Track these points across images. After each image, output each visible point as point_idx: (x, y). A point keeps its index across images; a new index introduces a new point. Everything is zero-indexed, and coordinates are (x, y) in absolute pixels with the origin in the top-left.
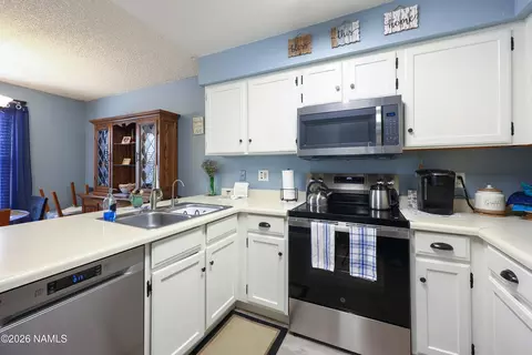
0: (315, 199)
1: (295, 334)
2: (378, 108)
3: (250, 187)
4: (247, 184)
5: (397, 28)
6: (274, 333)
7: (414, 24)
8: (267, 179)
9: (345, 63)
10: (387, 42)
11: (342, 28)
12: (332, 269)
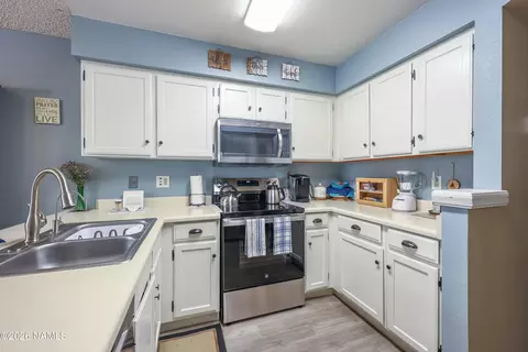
0: (228, 201)
1: (228, 324)
2: (279, 130)
3: (146, 196)
4: (142, 192)
5: (289, 77)
6: (211, 334)
7: (297, 78)
8: (168, 186)
9: (259, 89)
10: (285, 84)
11: (255, 60)
12: (264, 254)
